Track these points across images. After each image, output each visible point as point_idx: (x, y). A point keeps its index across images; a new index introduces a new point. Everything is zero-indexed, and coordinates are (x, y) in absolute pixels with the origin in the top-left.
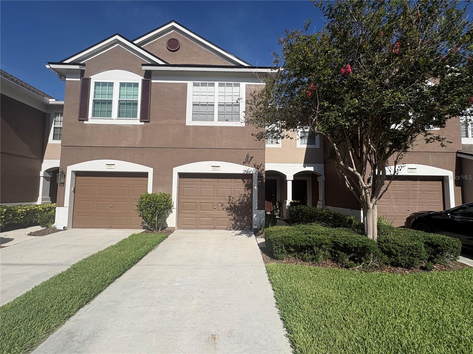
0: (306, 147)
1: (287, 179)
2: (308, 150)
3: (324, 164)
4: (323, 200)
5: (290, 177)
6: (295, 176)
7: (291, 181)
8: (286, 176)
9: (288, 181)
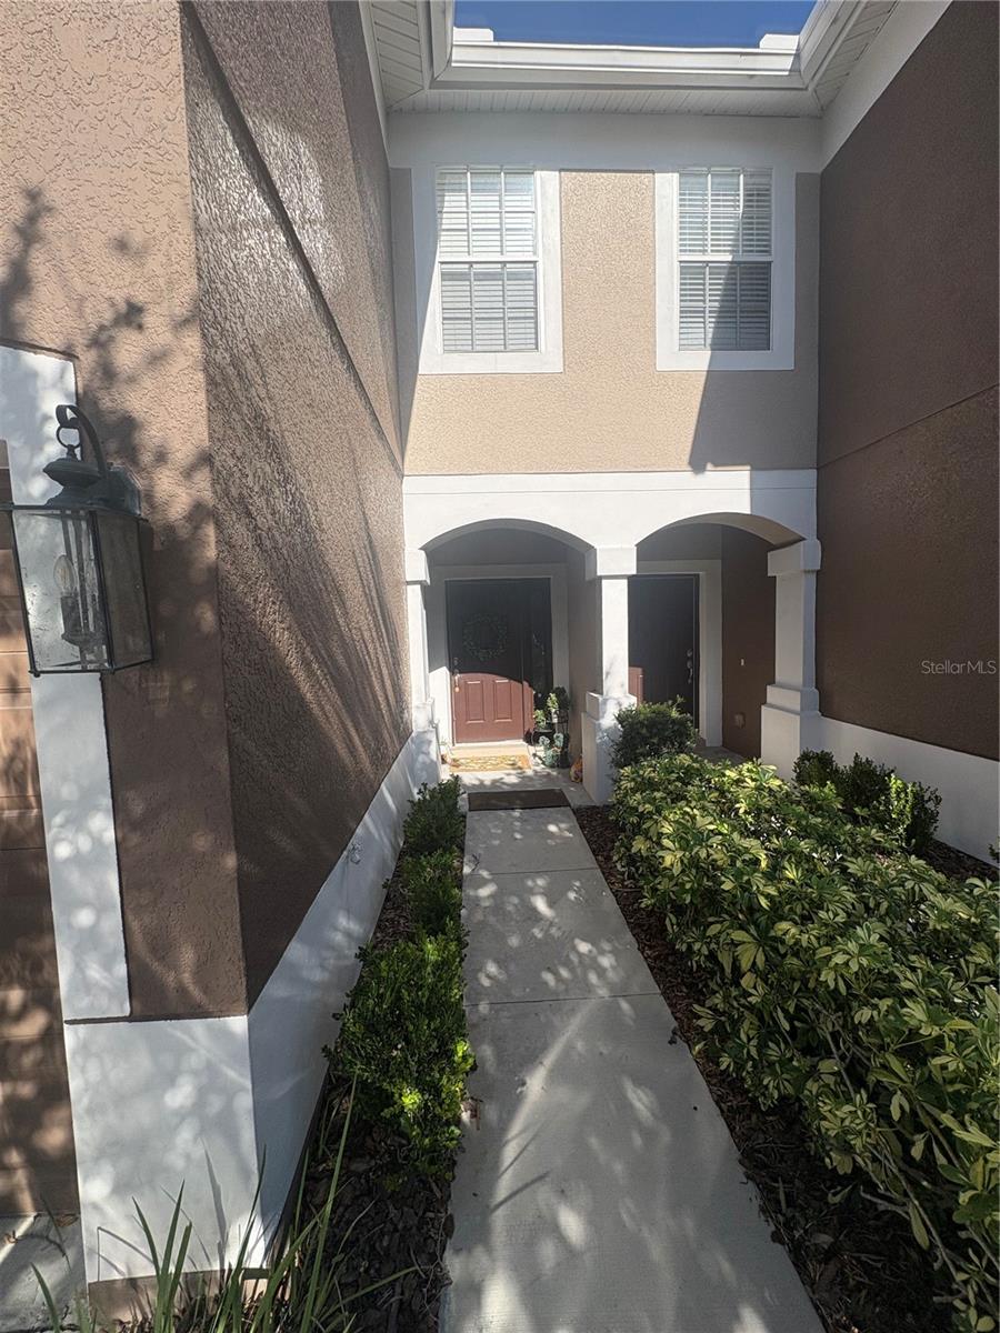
0: (705, 367)
1: (599, 574)
2: (716, 383)
3: (824, 467)
4: (805, 683)
5: (616, 561)
6: (647, 549)
7: (625, 582)
8: (589, 550)
9: (605, 583)
